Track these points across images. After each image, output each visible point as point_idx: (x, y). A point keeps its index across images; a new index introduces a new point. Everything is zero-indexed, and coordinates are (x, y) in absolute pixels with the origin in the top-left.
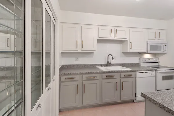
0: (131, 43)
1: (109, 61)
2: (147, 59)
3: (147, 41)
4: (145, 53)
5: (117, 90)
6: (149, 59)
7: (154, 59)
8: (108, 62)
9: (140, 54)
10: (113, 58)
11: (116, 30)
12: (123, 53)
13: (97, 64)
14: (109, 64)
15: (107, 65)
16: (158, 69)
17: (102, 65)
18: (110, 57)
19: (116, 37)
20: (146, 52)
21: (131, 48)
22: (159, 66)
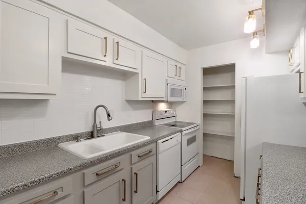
0: (145, 79)
1: (98, 123)
2: (163, 111)
3: (167, 80)
4: (162, 101)
5: (124, 200)
6: (166, 112)
7: (171, 112)
8: (94, 125)
9: (154, 102)
10: (109, 115)
11: (117, 43)
12: (127, 101)
13: (60, 138)
14: (98, 131)
15: (91, 135)
16: (183, 129)
17: (76, 138)
18: (101, 112)
19: (116, 62)
20: (164, 99)
21: (145, 92)
22: (176, 122)
